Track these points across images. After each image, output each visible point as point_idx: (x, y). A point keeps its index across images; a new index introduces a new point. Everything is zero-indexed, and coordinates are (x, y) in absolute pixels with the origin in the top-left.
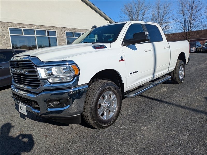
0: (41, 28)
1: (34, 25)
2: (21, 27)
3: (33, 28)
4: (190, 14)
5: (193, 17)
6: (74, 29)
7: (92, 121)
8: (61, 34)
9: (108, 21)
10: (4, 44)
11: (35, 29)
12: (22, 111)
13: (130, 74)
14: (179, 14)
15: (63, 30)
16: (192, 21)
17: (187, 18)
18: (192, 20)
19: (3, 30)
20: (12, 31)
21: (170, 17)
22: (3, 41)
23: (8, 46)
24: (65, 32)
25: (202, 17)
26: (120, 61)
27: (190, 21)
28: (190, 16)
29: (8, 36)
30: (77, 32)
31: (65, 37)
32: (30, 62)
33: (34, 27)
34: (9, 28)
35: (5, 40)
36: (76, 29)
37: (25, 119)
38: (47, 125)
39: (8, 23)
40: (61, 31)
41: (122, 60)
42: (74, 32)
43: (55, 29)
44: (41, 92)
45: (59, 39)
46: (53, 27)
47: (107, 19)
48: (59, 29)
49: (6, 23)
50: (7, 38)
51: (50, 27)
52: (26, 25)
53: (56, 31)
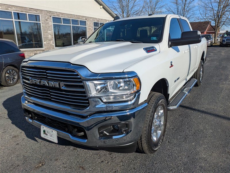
0: (20, 10)
1: (10, 6)
3: (9, 9)
4: (183, 5)
5: (186, 8)
6: (62, 14)
7: (147, 146)
8: (46, 19)
9: (102, 7)
11: (13, 11)
12: (48, 136)
13: (175, 81)
14: (173, 4)
15: (48, 14)
16: (185, 13)
17: (180, 9)
18: (185, 11)
21: (163, 6)
24: (51, 17)
25: (195, 9)
26: (170, 67)
27: (183, 12)
28: (183, 6)
30: (65, 18)
31: (51, 23)
32: (74, 74)
33: (11, 8)
36: (64, 14)
37: (36, 141)
38: (74, 150)
40: (46, 15)
41: (172, 66)
42: (62, 18)
43: (38, 12)
44: (90, 115)
45: (44, 25)
46: (36, 10)
47: (100, 4)
48: (44, 13)
51: (32, 10)
52: (0, 4)
53: (40, 15)
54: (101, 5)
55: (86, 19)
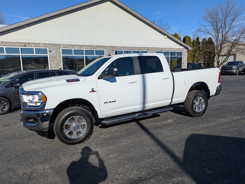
0: (90, 48)
1: (83, 46)
2: (71, 47)
3: (82, 48)
6: (124, 47)
8: (109, 53)
10: (56, 63)
11: (84, 50)
15: (111, 49)
19: (56, 52)
20: (64, 51)
22: (56, 61)
23: (59, 66)
24: (113, 50)
29: (60, 57)
30: (127, 50)
34: (61, 49)
35: (58, 60)
36: (126, 47)
39: (61, 45)
42: (123, 51)
46: (102, 47)
48: (108, 49)
49: (59, 45)
50: (59, 58)
51: (99, 47)
52: (76, 46)
53: (105, 50)
54: (165, 35)
55: (148, 50)
